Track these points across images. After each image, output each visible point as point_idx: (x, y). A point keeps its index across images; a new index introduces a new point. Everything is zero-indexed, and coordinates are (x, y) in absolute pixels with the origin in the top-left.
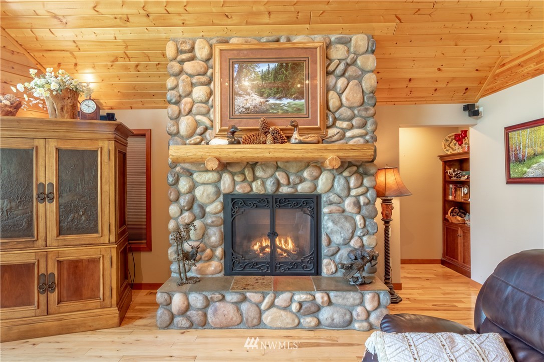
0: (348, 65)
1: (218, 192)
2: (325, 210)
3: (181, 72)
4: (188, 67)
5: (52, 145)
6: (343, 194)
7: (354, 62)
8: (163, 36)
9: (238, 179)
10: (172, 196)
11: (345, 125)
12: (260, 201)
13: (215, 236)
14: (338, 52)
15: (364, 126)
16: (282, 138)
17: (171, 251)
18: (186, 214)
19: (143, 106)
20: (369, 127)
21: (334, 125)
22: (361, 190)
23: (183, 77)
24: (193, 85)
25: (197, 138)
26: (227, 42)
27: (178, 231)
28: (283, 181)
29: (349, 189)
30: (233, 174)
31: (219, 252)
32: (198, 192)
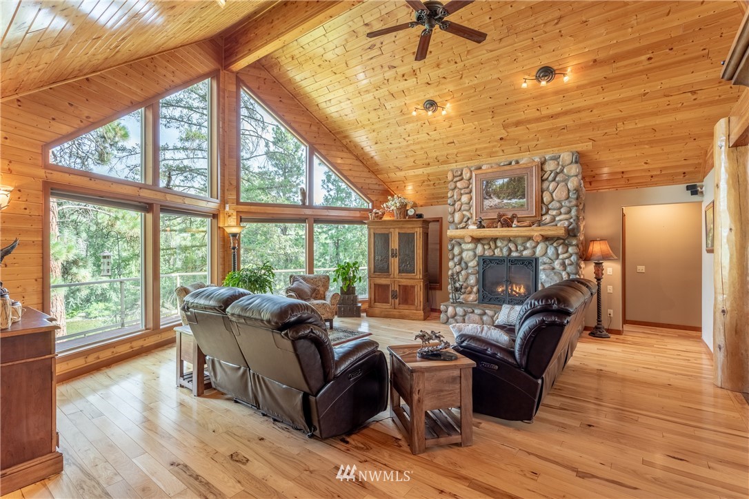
0: (557, 174)
1: (475, 255)
2: (541, 267)
3: (456, 187)
4: (459, 184)
5: (397, 231)
6: (555, 257)
7: (562, 171)
8: (446, 169)
9: (486, 247)
10: (450, 257)
11: (554, 213)
12: (500, 261)
13: (472, 280)
14: (550, 166)
15: (569, 212)
16: (507, 224)
17: (450, 287)
18: (458, 267)
19: (438, 204)
20: (573, 212)
21: (547, 213)
22: (565, 255)
23: (456, 190)
24: (461, 194)
25: (463, 225)
26: (480, 168)
27: (452, 275)
28: (513, 249)
29: (558, 255)
30: (483, 245)
31: (475, 289)
32: (464, 255)
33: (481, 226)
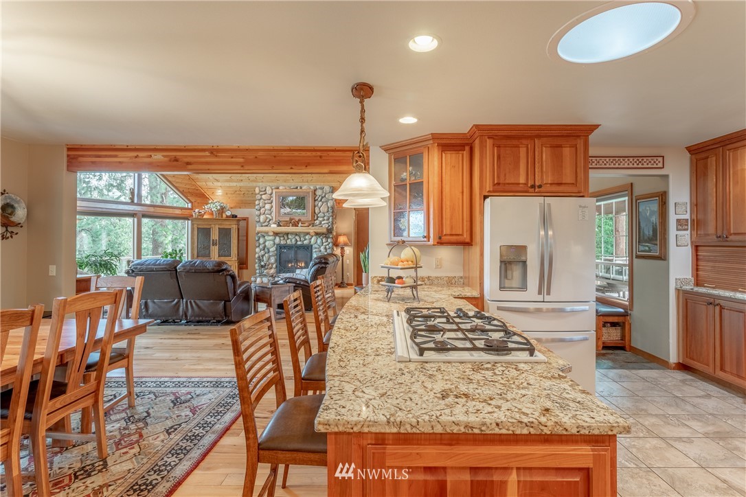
0: (322, 197)
1: (274, 244)
2: (314, 251)
3: (261, 199)
4: (263, 196)
5: (217, 227)
6: (320, 244)
7: (325, 196)
8: (255, 185)
9: (282, 239)
10: (257, 245)
11: (321, 219)
12: (289, 247)
13: (273, 260)
14: (319, 193)
15: (328, 219)
16: (295, 225)
17: (257, 265)
18: (262, 251)
19: (245, 207)
20: (330, 220)
21: (317, 219)
22: (327, 243)
23: (262, 200)
24: (265, 203)
25: (266, 224)
26: (278, 188)
27: (259, 257)
28: (298, 240)
29: (323, 243)
30: (280, 237)
31: (274, 266)
32: (267, 243)
33: (279, 225)
